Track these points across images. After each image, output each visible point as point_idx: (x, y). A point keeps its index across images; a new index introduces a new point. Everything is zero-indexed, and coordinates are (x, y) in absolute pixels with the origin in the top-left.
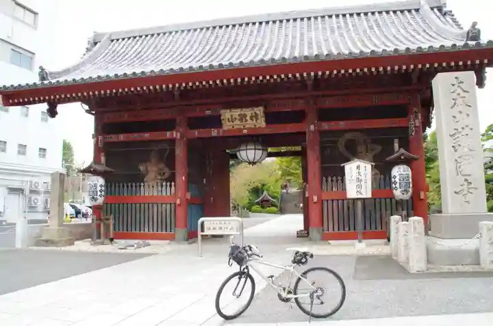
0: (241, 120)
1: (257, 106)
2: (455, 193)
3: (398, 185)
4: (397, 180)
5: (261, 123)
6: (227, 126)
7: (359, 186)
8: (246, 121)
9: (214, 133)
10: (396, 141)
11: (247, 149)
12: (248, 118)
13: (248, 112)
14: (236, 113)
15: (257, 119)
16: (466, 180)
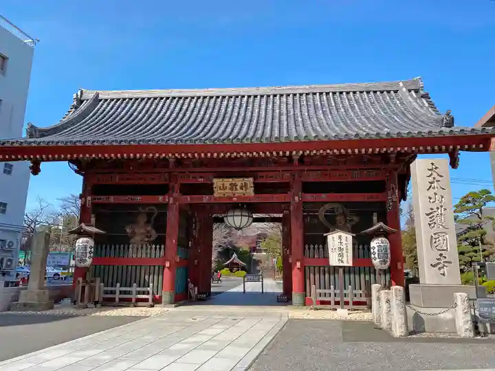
0: (231, 189)
1: (248, 177)
2: (431, 265)
3: (376, 256)
4: (376, 250)
5: (250, 192)
6: (218, 193)
7: (341, 255)
8: (236, 189)
9: (206, 199)
10: (375, 214)
11: (234, 216)
12: (238, 187)
13: (239, 182)
14: (228, 182)
15: (246, 189)
16: (441, 255)
